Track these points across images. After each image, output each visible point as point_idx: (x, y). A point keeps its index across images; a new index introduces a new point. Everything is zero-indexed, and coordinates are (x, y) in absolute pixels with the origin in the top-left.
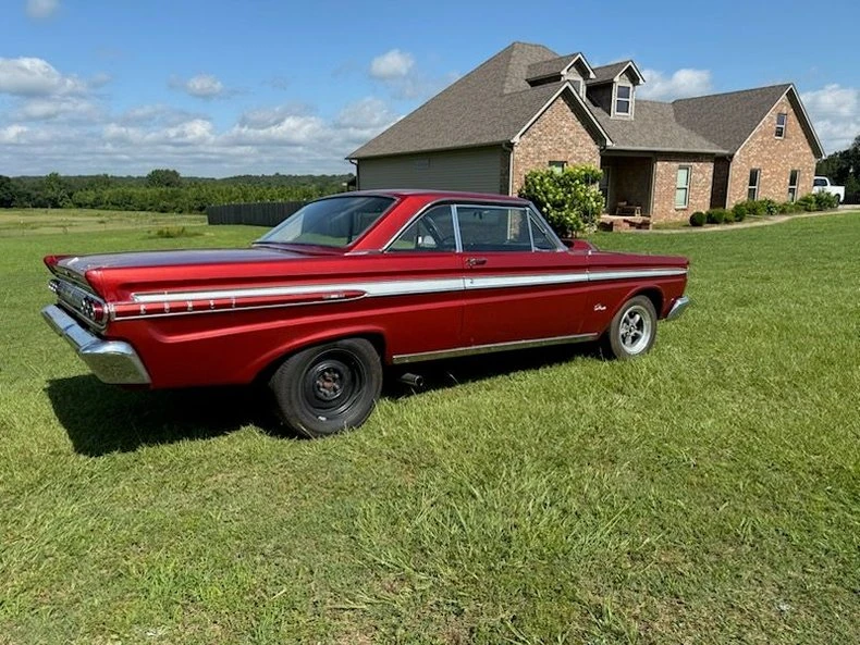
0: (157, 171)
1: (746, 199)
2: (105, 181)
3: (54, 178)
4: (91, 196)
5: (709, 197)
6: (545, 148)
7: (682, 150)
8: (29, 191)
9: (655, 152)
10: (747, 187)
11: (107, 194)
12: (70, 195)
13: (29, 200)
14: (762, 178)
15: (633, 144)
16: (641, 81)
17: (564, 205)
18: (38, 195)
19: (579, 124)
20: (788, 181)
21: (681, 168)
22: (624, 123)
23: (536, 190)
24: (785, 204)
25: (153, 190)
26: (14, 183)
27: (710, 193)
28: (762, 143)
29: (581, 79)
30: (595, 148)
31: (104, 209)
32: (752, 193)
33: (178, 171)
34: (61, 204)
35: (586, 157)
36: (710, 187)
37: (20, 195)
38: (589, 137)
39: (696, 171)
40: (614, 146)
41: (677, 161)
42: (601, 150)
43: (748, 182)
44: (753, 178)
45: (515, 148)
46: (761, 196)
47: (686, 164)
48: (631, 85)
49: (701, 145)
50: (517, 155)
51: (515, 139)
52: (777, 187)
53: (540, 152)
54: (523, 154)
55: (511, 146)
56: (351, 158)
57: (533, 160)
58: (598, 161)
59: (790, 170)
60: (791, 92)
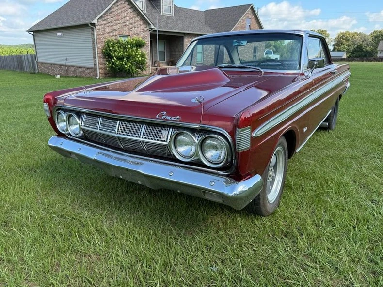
6: (116, 28)
7: (198, 33)
9: (184, 34)
15: (171, 29)
17: (124, 58)
20: (253, 51)
22: (168, 18)
23: (110, 50)
27: (214, 56)
30: (146, 29)
35: (142, 34)
36: (214, 52)
38: (142, 23)
40: (155, 29)
42: (150, 30)
45: (96, 26)
50: (98, 29)
51: (95, 21)
52: (247, 54)
53: (113, 30)
54: (102, 30)
55: (94, 24)
56: (28, 31)
57: (108, 33)
58: (148, 36)
59: (253, 46)
60: (252, 8)
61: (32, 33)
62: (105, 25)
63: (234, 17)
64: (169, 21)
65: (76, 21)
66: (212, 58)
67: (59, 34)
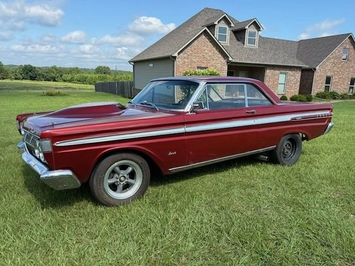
0: (100, 67)
1: (323, 91)
2: (77, 70)
3: (54, 68)
4: (69, 77)
5: (298, 89)
6: (195, 60)
7: (281, 64)
8: (43, 73)
9: (266, 65)
10: (324, 85)
11: (77, 76)
12: (61, 76)
13: (43, 77)
14: (333, 81)
16: (261, 29)
18: (47, 75)
19: (214, 49)
20: (349, 83)
21: (281, 73)
22: (251, 50)
24: (345, 94)
25: (97, 76)
26: (37, 69)
27: (299, 87)
28: (334, 63)
29: (227, 27)
30: (224, 61)
31: (74, 83)
32: (327, 88)
33: (109, 67)
34: (57, 80)
35: (219, 66)
37: (39, 75)
38: (220, 56)
39: (290, 75)
40: (234, 61)
41: (279, 70)
42: (227, 62)
43: (325, 82)
44: (328, 80)
45: (177, 59)
46: (332, 89)
47: (284, 71)
48: (256, 31)
49: (294, 62)
50: (178, 62)
51: (176, 55)
52: (342, 85)
53: (192, 62)
54: (181, 62)
55: (175, 57)
56: (130, 62)
57: (187, 65)
58: (226, 68)
59: (350, 77)
60: (351, 38)
61: (133, 63)
62: (185, 58)
63: (329, 47)
64: (251, 53)
65: (162, 54)
66: (296, 89)
67: (151, 65)
